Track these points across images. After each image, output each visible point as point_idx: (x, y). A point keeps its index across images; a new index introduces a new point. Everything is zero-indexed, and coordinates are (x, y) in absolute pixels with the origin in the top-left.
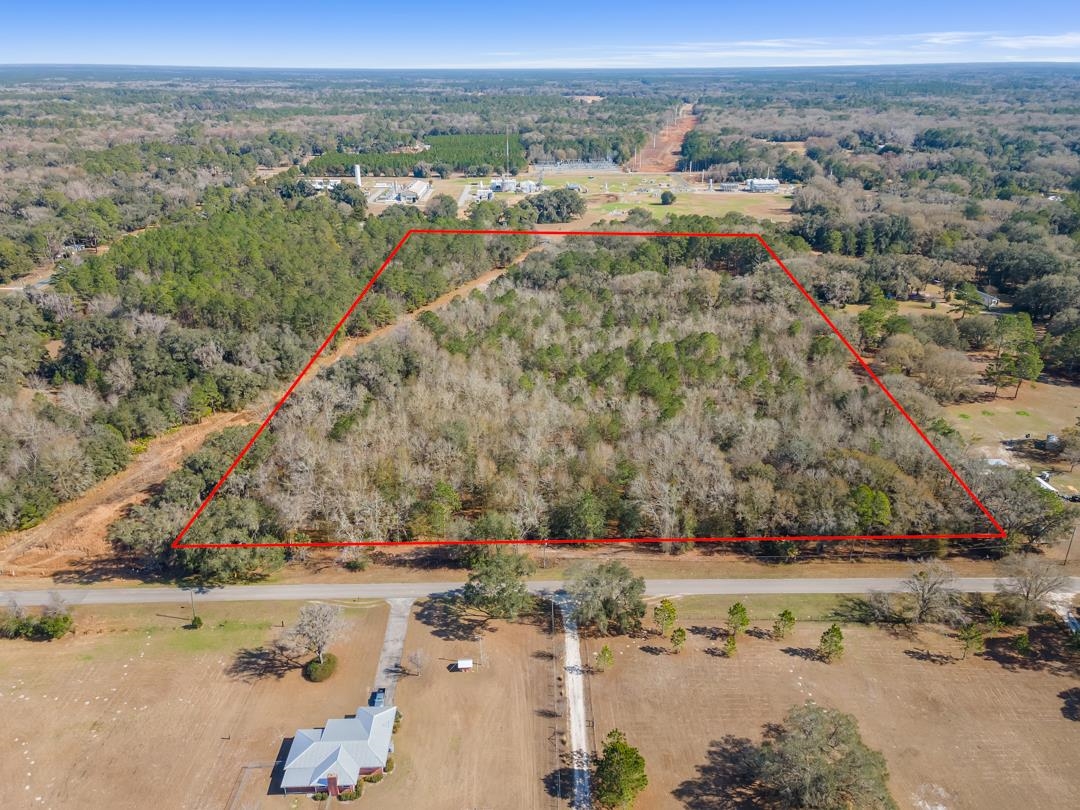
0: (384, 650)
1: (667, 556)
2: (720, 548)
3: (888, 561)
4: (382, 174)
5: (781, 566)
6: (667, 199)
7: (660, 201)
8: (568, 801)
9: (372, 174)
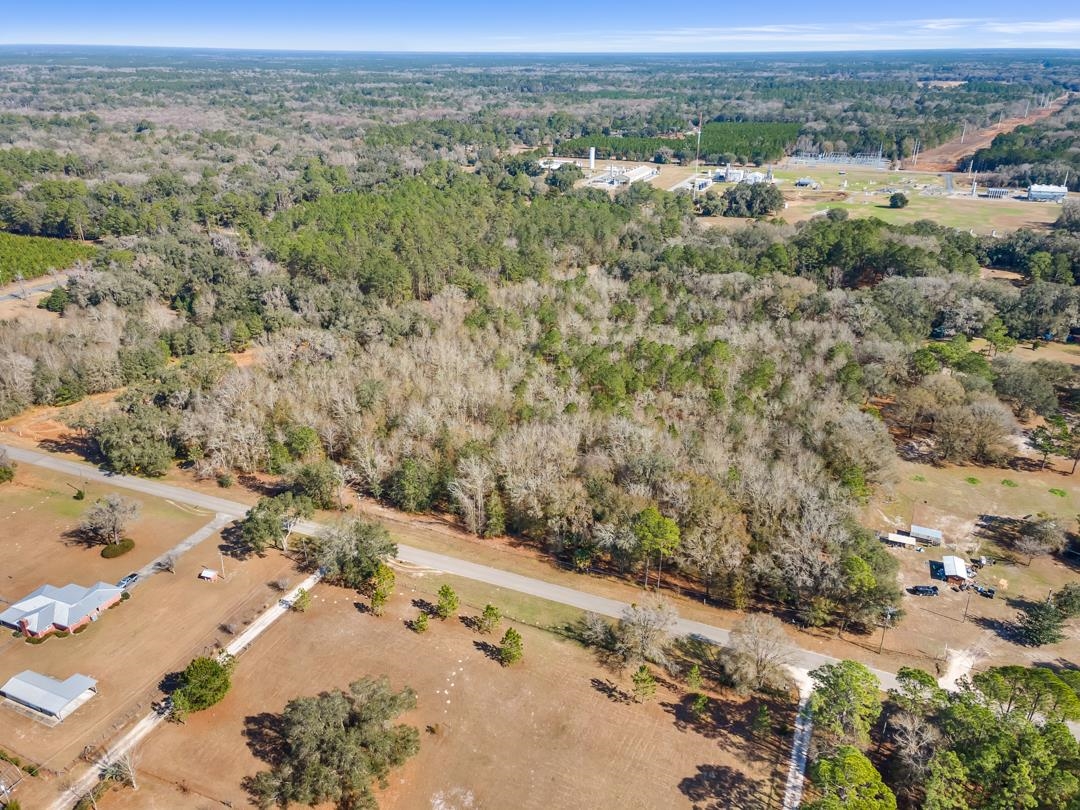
0: (173, 549)
1: (474, 538)
2: (532, 543)
3: (688, 598)
4: (624, 158)
5: (570, 574)
6: (897, 202)
7: (888, 203)
8: (167, 696)
9: (614, 158)
